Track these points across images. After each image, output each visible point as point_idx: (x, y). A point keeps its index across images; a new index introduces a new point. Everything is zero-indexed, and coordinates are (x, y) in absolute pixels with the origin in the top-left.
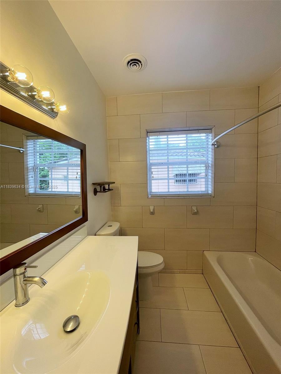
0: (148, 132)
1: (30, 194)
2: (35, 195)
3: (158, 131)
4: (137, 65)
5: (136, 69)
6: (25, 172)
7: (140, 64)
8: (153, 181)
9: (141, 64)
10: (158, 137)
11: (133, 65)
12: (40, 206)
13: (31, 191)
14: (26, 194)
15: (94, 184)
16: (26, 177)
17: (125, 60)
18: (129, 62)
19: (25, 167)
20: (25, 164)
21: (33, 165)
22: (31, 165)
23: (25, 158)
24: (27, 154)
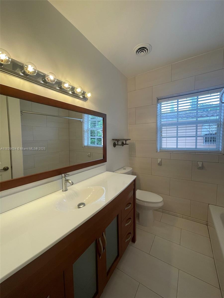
0: (159, 99)
1: (85, 146)
2: (88, 147)
3: (167, 97)
4: (144, 51)
5: (143, 54)
6: (83, 133)
7: (145, 49)
8: (163, 139)
9: (147, 50)
10: (168, 102)
11: (141, 52)
12: (89, 153)
13: (86, 144)
14: (83, 146)
15: (113, 139)
16: (83, 136)
17: (134, 50)
18: (137, 51)
19: (83, 130)
20: (83, 128)
21: (87, 129)
22: (85, 129)
23: (83, 125)
24: (84, 122)
